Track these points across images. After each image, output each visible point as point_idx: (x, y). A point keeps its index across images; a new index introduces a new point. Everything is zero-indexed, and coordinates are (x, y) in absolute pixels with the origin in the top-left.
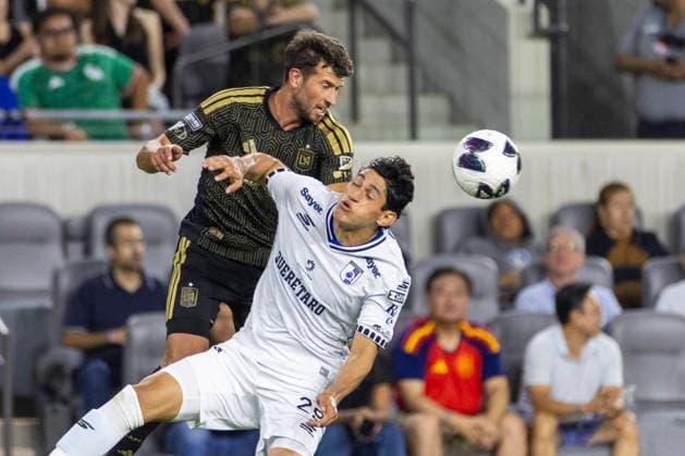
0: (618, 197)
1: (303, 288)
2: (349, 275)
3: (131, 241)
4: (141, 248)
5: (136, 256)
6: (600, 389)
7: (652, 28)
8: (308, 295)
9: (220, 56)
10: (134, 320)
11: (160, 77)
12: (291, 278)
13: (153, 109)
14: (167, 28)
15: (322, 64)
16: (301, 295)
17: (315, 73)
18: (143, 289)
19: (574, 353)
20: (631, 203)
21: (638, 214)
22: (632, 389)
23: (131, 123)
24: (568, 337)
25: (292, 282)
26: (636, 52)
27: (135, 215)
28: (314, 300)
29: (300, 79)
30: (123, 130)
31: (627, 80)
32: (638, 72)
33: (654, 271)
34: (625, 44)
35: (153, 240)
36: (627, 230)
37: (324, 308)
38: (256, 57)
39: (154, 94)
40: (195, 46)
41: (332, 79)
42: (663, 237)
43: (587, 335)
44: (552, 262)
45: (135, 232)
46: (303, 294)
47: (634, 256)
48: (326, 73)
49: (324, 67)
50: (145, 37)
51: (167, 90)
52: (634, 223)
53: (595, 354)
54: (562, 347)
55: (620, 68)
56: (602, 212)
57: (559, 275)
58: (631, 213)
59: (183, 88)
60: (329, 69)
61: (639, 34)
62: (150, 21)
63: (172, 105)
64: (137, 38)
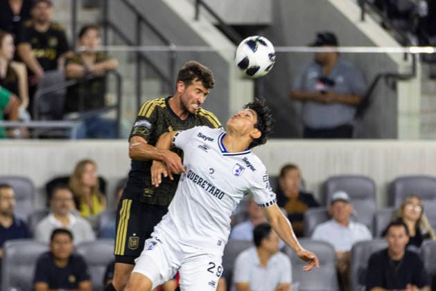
0: (292, 173)
1: (210, 185)
2: (237, 171)
3: (7, 198)
4: (13, 202)
5: (11, 207)
6: (279, 284)
7: (313, 74)
8: (214, 187)
9: (61, 89)
10: (8, 244)
11: (25, 102)
12: (200, 182)
13: (21, 120)
14: (30, 73)
15: (196, 79)
16: (209, 190)
17: (192, 84)
18: (14, 226)
19: (263, 263)
20: (299, 176)
21: (303, 182)
22: (297, 285)
23: (9, 129)
24: (260, 255)
25: (202, 183)
26: (303, 88)
27: (11, 182)
28: (218, 190)
29: (183, 88)
30: (4, 133)
31: (298, 105)
32: (304, 100)
33: (312, 216)
34: (297, 83)
35: (20, 197)
36: (296, 192)
37: (224, 193)
38: (82, 91)
39: (22, 112)
40: (47, 84)
41: (202, 88)
42: (317, 196)
43: (271, 253)
44: (252, 210)
45: (10, 192)
46: (210, 188)
47: (300, 207)
48: (198, 84)
49: (197, 81)
50: (17, 79)
51: (30, 109)
52: (300, 188)
53: (276, 264)
54: (256, 260)
55: (294, 98)
56: (281, 181)
57: (255, 218)
58: (298, 183)
59: (39, 108)
60: (200, 83)
61: (304, 78)
62: (20, 69)
63: (32, 118)
64: (12, 78)
